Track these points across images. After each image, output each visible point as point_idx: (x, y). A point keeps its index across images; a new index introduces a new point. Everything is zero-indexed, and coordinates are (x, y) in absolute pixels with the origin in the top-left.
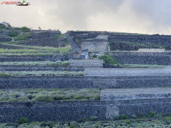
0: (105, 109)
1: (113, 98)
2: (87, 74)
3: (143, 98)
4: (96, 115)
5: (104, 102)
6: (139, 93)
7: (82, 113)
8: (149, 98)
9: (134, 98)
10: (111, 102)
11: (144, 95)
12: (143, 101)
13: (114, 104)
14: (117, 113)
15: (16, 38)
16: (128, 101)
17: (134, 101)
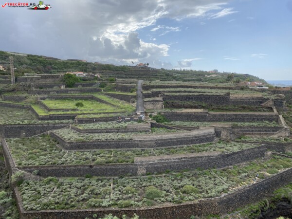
0: (137, 169)
1: (142, 162)
3: (163, 161)
4: (131, 173)
5: (136, 165)
7: (123, 171)
8: (167, 161)
9: (156, 161)
10: (140, 165)
11: (163, 159)
12: (162, 163)
13: (142, 166)
14: (144, 172)
15: (104, 88)
16: (152, 164)
17: (155, 164)
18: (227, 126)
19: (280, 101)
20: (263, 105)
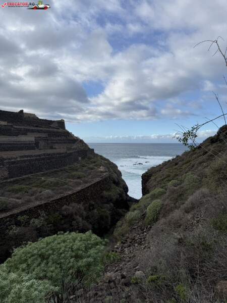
8: (29, 158)
9: (19, 159)
12: (25, 161)
13: (3, 165)
14: (6, 174)
16: (14, 162)
18: (44, 135)
19: (61, 124)
20: (51, 126)
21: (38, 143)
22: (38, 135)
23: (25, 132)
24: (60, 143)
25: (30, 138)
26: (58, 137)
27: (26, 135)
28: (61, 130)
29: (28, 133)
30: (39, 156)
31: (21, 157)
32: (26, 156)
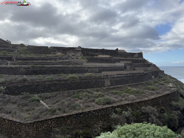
1: (108, 76)
2: (84, 66)
5: (103, 78)
6: (117, 74)
13: (108, 79)
14: (109, 84)
17: (115, 77)
18: (129, 62)
19: (140, 54)
20: (134, 56)
21: (126, 67)
22: (126, 62)
23: (119, 61)
24: (139, 67)
25: (121, 64)
26: (138, 63)
27: (120, 62)
28: (140, 59)
29: (121, 61)
30: (127, 74)
31: (117, 75)
32: (119, 74)
